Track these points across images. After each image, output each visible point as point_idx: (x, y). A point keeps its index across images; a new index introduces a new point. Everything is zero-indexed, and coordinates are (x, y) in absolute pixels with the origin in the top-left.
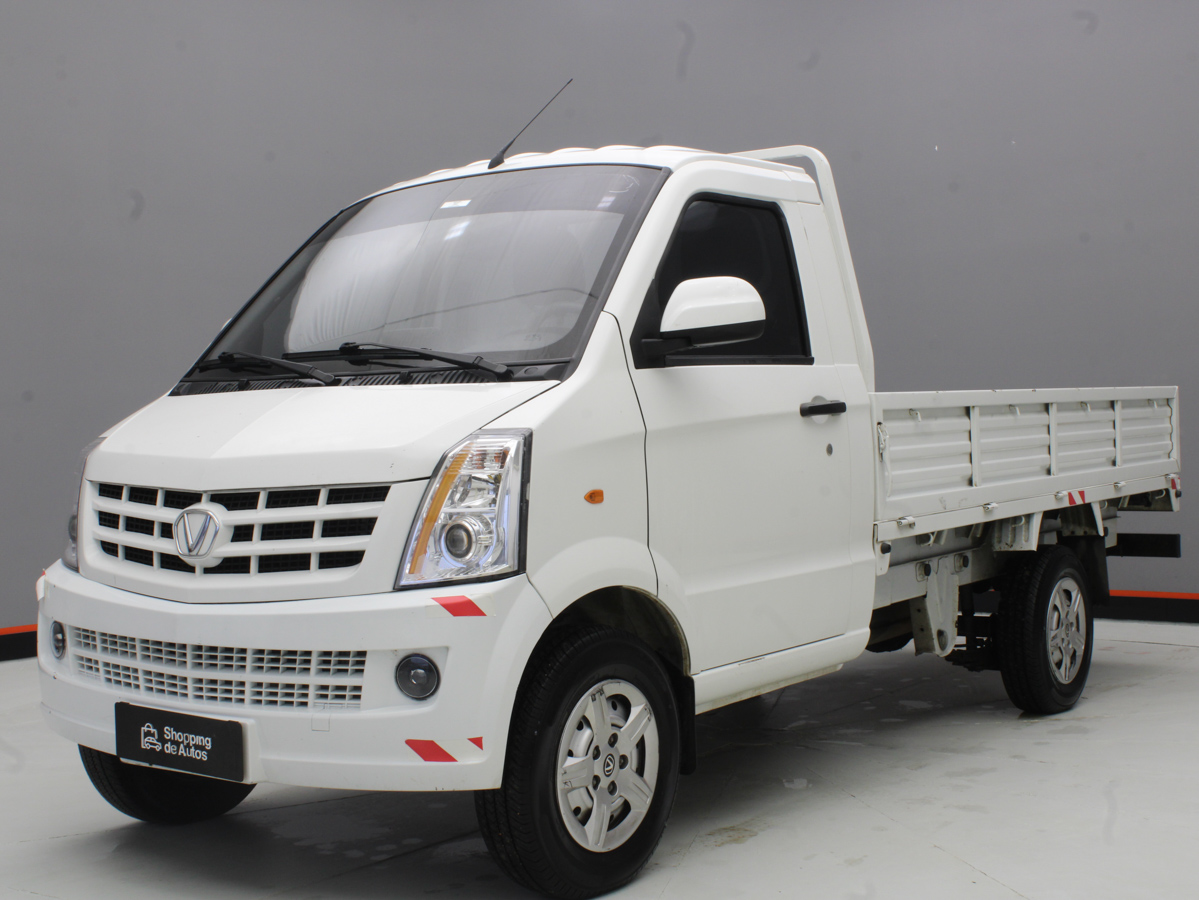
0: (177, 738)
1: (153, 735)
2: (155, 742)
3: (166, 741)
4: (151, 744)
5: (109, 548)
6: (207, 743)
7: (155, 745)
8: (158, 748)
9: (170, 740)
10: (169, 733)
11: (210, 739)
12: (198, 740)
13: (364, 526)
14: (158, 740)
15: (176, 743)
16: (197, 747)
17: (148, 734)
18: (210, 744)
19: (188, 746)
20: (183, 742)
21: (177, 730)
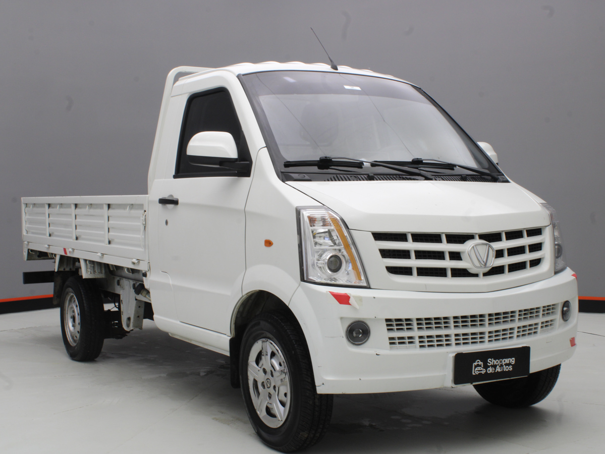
0: (495, 363)
1: (480, 366)
2: (482, 369)
3: (489, 367)
4: (479, 371)
5: (392, 270)
6: (512, 361)
7: (481, 371)
8: (483, 372)
9: (491, 366)
10: (491, 362)
11: (514, 359)
12: (507, 361)
13: (536, 247)
14: (483, 368)
15: (494, 366)
16: (506, 365)
17: (478, 366)
18: (514, 362)
19: (501, 366)
20: (498, 365)
21: (495, 359)
